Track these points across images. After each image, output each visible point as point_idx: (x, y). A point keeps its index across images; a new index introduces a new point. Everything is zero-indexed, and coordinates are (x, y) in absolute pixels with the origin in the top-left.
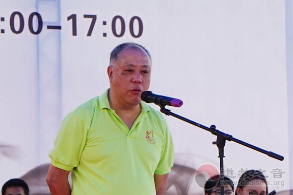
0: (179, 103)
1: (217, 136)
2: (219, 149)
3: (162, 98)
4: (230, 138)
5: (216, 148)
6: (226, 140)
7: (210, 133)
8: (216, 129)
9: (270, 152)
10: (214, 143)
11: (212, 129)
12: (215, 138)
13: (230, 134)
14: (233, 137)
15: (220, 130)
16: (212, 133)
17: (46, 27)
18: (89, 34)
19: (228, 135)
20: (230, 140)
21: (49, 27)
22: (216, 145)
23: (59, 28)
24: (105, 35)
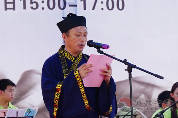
0: (107, 47)
1: (127, 66)
2: (129, 73)
3: (98, 44)
4: (135, 67)
5: (127, 73)
6: (133, 68)
7: (124, 64)
8: (127, 61)
9: (156, 74)
10: (126, 70)
11: (125, 62)
12: (126, 67)
13: (135, 65)
14: (137, 66)
15: (129, 62)
16: (125, 64)
17: (68, 6)
18: (93, 9)
19: (133, 65)
20: (134, 68)
21: (70, 6)
22: (127, 71)
23: (76, 6)
24: (102, 9)
